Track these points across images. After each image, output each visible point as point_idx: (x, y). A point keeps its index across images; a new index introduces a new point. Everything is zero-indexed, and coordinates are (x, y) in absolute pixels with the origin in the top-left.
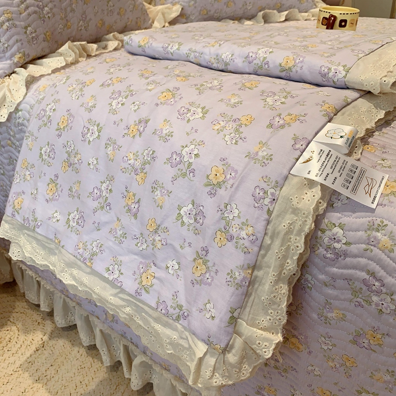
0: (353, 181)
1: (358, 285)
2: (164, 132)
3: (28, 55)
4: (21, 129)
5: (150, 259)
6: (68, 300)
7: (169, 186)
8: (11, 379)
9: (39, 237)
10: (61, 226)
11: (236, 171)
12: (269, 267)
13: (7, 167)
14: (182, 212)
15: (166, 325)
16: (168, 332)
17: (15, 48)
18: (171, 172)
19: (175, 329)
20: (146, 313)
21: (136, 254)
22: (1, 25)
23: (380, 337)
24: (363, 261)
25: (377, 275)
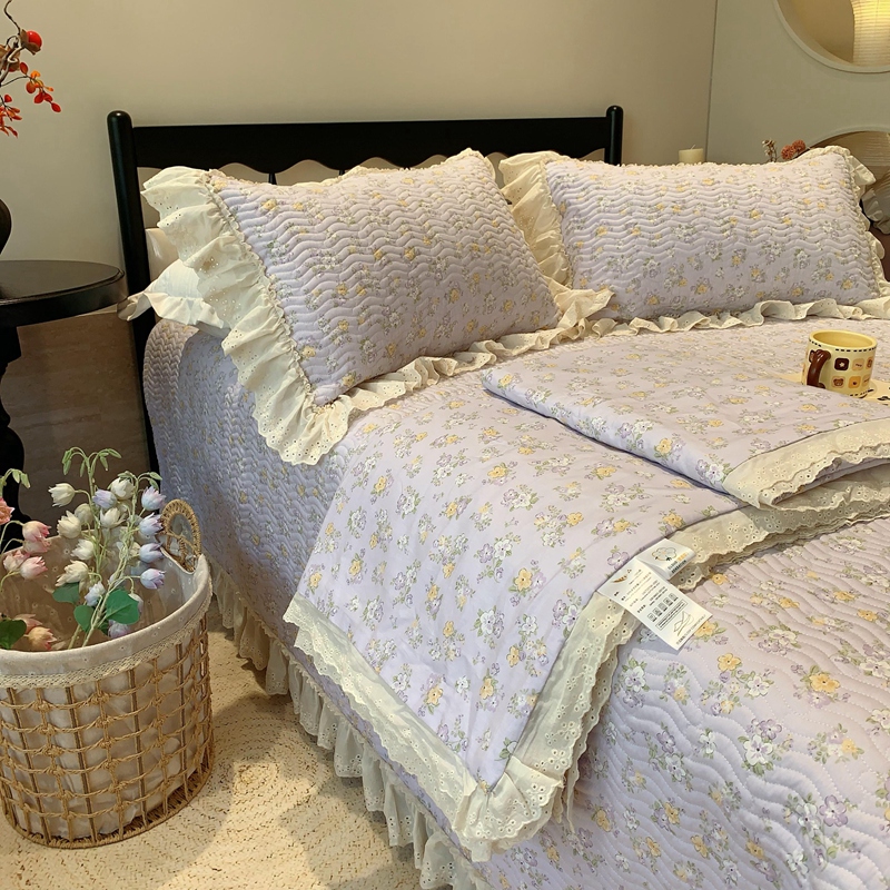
0: (665, 614)
1: (655, 741)
2: (483, 518)
3: (360, 376)
4: (334, 478)
5: (440, 675)
6: (356, 733)
7: (473, 584)
8: (256, 834)
9: (332, 628)
10: (357, 617)
11: (544, 579)
12: (558, 698)
13: (307, 523)
14: (482, 620)
15: (445, 755)
16: (446, 764)
17: (344, 368)
18: (479, 568)
19: (453, 762)
20: (427, 739)
21: (427, 664)
22: (333, 339)
23: (676, 812)
24: (658, 710)
25: (670, 730)
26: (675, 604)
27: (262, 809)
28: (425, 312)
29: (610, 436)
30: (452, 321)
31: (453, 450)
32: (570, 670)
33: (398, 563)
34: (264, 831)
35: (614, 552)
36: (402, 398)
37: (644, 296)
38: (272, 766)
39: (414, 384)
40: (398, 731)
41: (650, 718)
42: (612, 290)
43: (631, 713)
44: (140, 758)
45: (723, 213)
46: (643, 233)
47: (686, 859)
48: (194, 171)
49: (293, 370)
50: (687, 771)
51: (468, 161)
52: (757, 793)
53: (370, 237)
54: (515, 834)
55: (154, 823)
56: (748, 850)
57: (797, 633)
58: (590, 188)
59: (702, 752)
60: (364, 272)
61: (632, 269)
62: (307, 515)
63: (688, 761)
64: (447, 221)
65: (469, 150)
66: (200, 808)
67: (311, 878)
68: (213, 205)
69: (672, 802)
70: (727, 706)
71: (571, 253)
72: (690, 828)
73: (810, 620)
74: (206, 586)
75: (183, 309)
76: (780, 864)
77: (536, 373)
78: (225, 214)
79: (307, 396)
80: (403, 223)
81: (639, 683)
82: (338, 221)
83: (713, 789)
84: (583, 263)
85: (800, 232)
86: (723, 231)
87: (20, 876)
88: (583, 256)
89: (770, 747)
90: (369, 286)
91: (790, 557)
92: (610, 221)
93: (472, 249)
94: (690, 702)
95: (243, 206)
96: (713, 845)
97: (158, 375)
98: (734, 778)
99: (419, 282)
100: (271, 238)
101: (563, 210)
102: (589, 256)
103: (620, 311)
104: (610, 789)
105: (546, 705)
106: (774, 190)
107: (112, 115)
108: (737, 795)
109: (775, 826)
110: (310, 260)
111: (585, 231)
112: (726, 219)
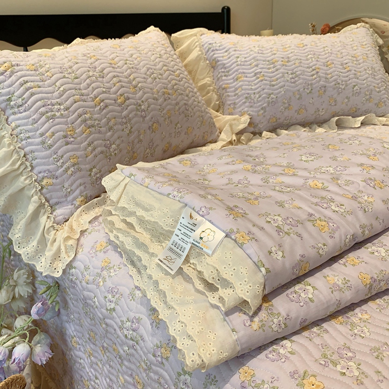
17: (77, 192)
22: (66, 170)
30: (155, 145)
37: (268, 117)
42: (249, 115)
46: (266, 78)
51: (152, 34)
53: (90, 88)
58: (231, 50)
60: (87, 116)
61: (261, 101)
64: (145, 74)
65: (152, 27)
71: (221, 92)
79: (48, 217)
80: (114, 77)
82: (64, 77)
84: (231, 98)
86: (313, 75)
88: (229, 94)
90: (93, 126)
92: (244, 71)
99: (130, 120)
100: (9, 93)
101: (214, 65)
102: (233, 94)
103: (254, 127)
106: (338, 49)
110: (43, 109)
111: (229, 78)
112: (313, 68)
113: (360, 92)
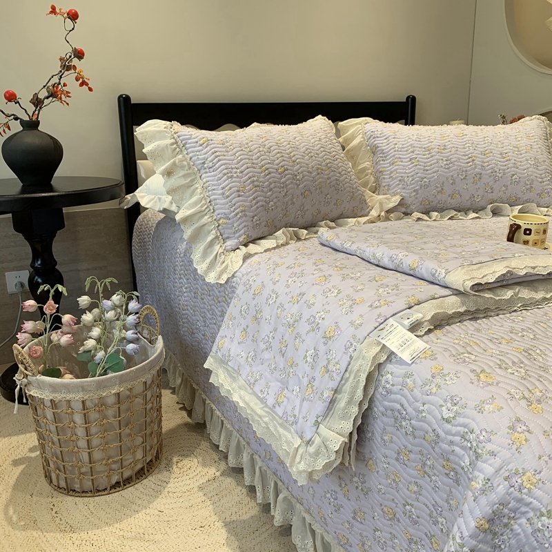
0: (404, 346)
1: (397, 414)
2: (311, 302)
3: (251, 236)
4: (233, 290)
5: (285, 385)
7: (304, 337)
8: (184, 495)
10: (242, 361)
11: (341, 331)
12: (346, 393)
13: (219, 318)
14: (308, 355)
15: (286, 429)
16: (286, 433)
17: (243, 231)
18: (308, 327)
19: (290, 432)
20: (277, 421)
21: (279, 381)
22: (236, 215)
23: (408, 453)
24: (399, 396)
25: (404, 406)
26: (411, 341)
27: (188, 482)
28: (290, 203)
29: (386, 262)
30: (305, 209)
31: (297, 270)
32: (352, 377)
33: (266, 330)
34: (188, 493)
35: (379, 316)
36: (274, 248)
37: (421, 199)
38: (195, 460)
39: (281, 242)
40: (261, 419)
41: (394, 401)
42: (401, 196)
43: (385, 400)
44: (121, 446)
45: (467, 153)
46: (420, 163)
47: (413, 480)
48: (164, 122)
49: (214, 231)
50: (413, 428)
51: (320, 122)
52: (448, 433)
53: (260, 159)
54: (321, 468)
55: (127, 486)
56: (444, 466)
57: (476, 356)
58: (390, 138)
59: (420, 416)
60: (255, 179)
61: (413, 184)
62: (219, 314)
63: (413, 422)
64: (304, 153)
65: (320, 116)
66: (153, 480)
67: (215, 518)
68: (173, 141)
69: (405, 447)
70: (434, 390)
71: (378, 175)
72: (414, 461)
73: (485, 351)
74: (162, 351)
75: (156, 202)
76: (460, 470)
77: (348, 234)
78: (179, 145)
79: (221, 246)
80: (278, 153)
81: (389, 383)
82: (242, 150)
83: (426, 435)
84: (385, 180)
85: (515, 164)
86: (468, 163)
87: (52, 509)
88: (385, 176)
89: (455, 408)
90: (258, 186)
91: (480, 324)
92: (401, 156)
93: (318, 169)
94: (415, 390)
95: (189, 141)
96: (427, 469)
97: (140, 243)
98: (436, 426)
99: (287, 186)
100: (204, 158)
101: (374, 150)
102: (388, 177)
103: (406, 208)
104: (375, 447)
105: (339, 396)
106: (499, 140)
107: (121, 96)
108: (438, 436)
109: (457, 449)
110: (225, 171)
111: (386, 162)
112: (470, 156)
113: (520, 181)
